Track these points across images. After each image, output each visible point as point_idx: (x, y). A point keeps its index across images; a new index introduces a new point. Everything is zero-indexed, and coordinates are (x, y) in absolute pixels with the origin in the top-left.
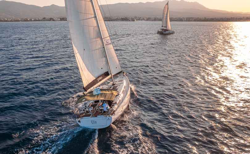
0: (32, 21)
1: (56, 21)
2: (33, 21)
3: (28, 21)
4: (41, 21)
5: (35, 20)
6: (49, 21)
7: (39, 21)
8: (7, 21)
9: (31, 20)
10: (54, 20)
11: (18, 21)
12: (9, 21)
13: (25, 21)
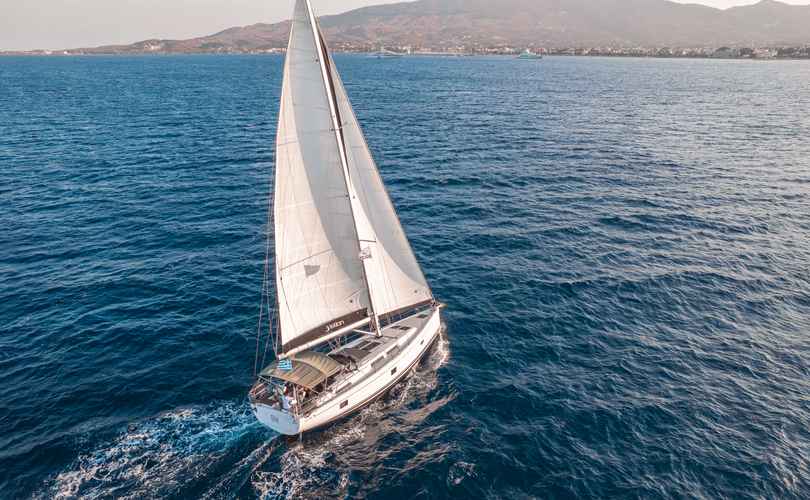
0: (681, 56)
1: (760, 58)
2: (687, 56)
3: (670, 56)
4: (712, 56)
5: (690, 55)
6: (737, 57)
7: (703, 56)
8: (609, 54)
9: (678, 55)
10: (753, 56)
11: (640, 55)
12: (614, 55)
13: (661, 55)
